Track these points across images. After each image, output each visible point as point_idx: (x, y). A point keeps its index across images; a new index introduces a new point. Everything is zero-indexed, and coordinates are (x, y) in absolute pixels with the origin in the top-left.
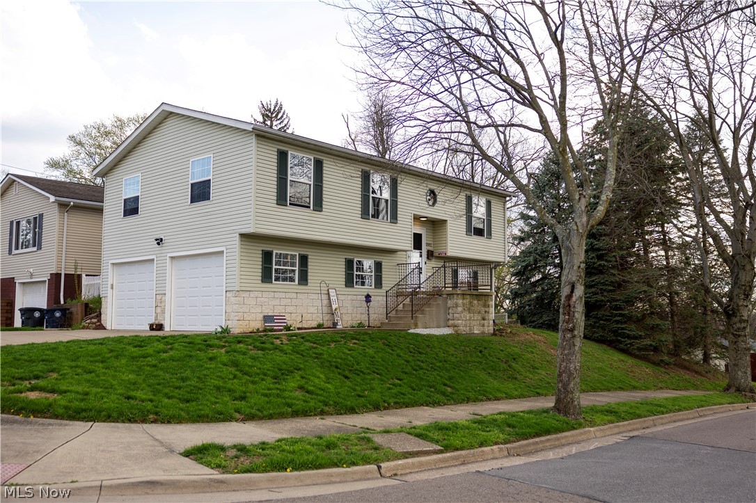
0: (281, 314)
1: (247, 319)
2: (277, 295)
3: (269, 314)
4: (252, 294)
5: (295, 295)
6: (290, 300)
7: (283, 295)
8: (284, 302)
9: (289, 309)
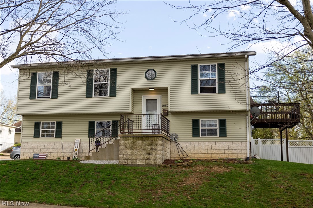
0: (44, 153)
1: (26, 155)
2: (42, 144)
3: (38, 153)
4: (29, 144)
5: (54, 144)
6: (50, 146)
7: (46, 144)
8: (46, 147)
9: (49, 151)
